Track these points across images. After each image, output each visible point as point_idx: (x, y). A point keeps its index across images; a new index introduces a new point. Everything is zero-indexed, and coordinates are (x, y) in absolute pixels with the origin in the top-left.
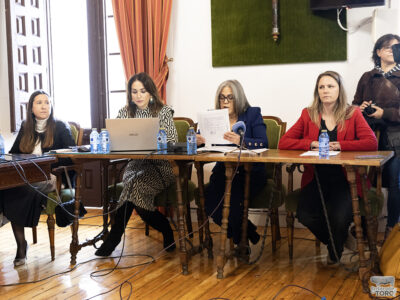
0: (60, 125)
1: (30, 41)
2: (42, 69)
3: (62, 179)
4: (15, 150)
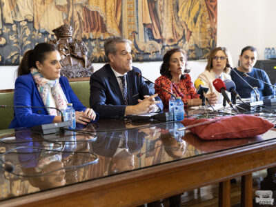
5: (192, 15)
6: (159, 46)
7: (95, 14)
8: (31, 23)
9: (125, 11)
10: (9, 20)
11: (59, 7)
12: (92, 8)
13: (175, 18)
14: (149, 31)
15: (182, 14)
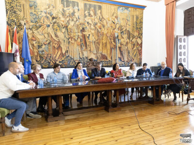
0: (187, 71)
1: (183, 51)
2: (186, 57)
3: (186, 83)
4: (176, 76)
5: (134, 54)
6: (123, 63)
7: (104, 55)
8: (87, 58)
9: (113, 54)
10: (81, 57)
11: (94, 54)
12: (103, 54)
13: (128, 55)
14: (120, 59)
15: (131, 54)
